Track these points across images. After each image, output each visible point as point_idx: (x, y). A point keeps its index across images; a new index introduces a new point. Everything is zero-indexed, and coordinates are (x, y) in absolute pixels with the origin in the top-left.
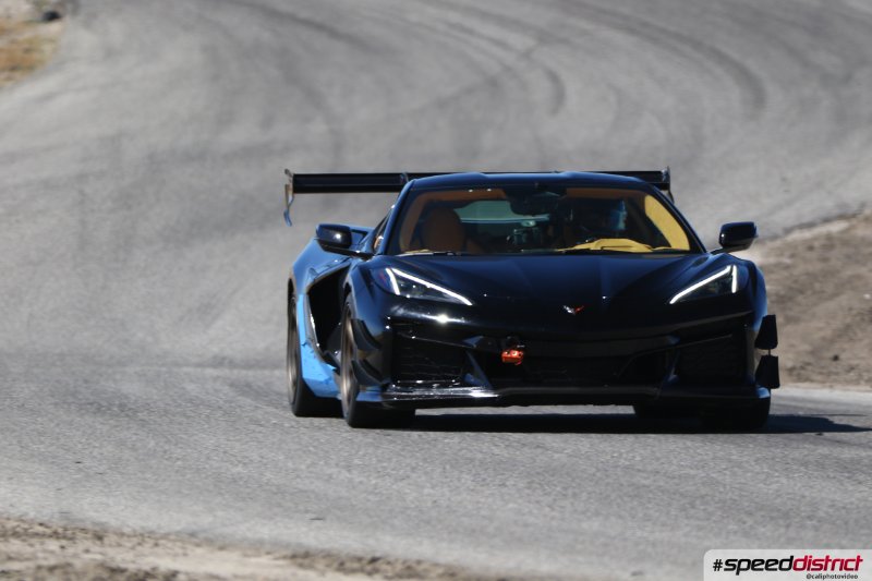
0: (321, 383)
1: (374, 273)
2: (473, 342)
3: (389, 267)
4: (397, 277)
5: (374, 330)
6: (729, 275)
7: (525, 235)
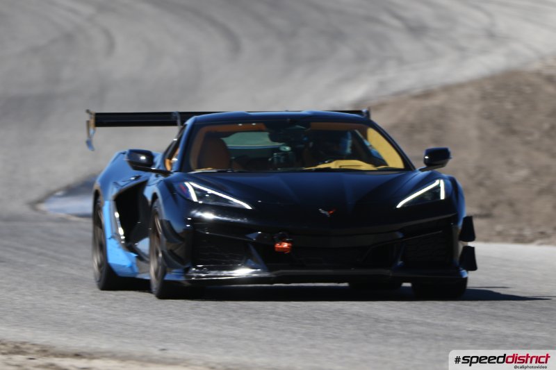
0: (124, 266)
1: (176, 186)
2: (253, 237)
3: (188, 181)
4: (195, 189)
5: (178, 228)
6: (438, 187)
7: (283, 157)
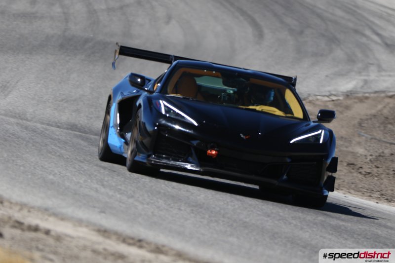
1: (154, 101)
2: (195, 143)
3: (161, 100)
4: (165, 106)
6: (320, 134)
7: (228, 97)
